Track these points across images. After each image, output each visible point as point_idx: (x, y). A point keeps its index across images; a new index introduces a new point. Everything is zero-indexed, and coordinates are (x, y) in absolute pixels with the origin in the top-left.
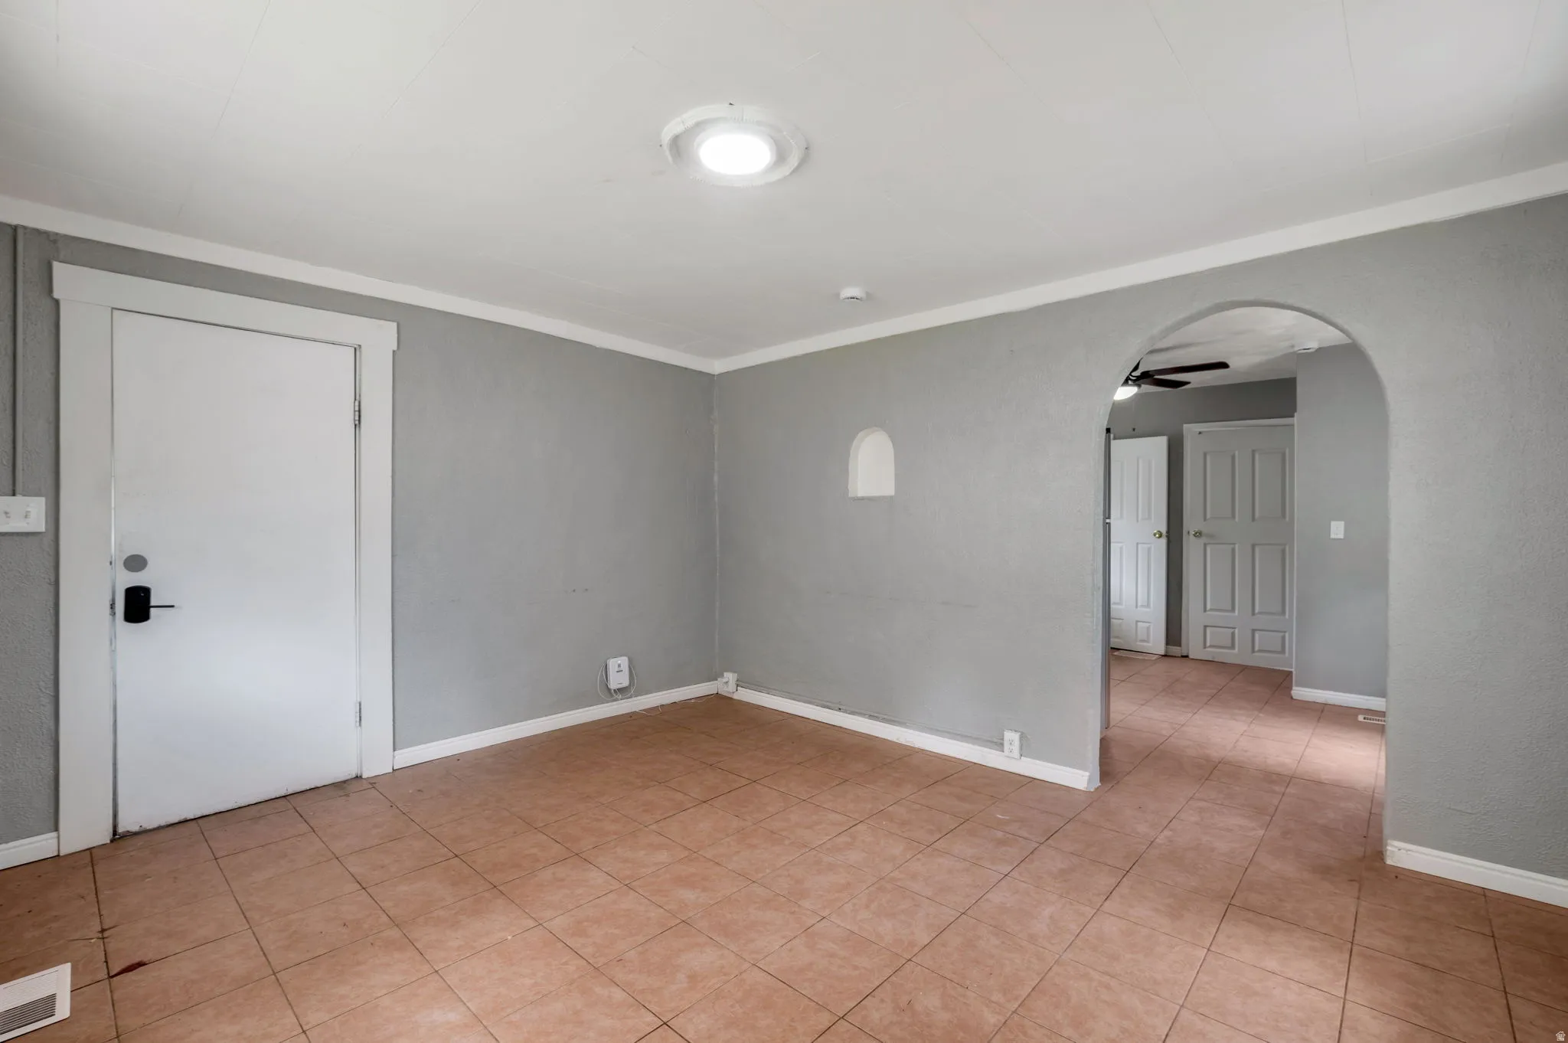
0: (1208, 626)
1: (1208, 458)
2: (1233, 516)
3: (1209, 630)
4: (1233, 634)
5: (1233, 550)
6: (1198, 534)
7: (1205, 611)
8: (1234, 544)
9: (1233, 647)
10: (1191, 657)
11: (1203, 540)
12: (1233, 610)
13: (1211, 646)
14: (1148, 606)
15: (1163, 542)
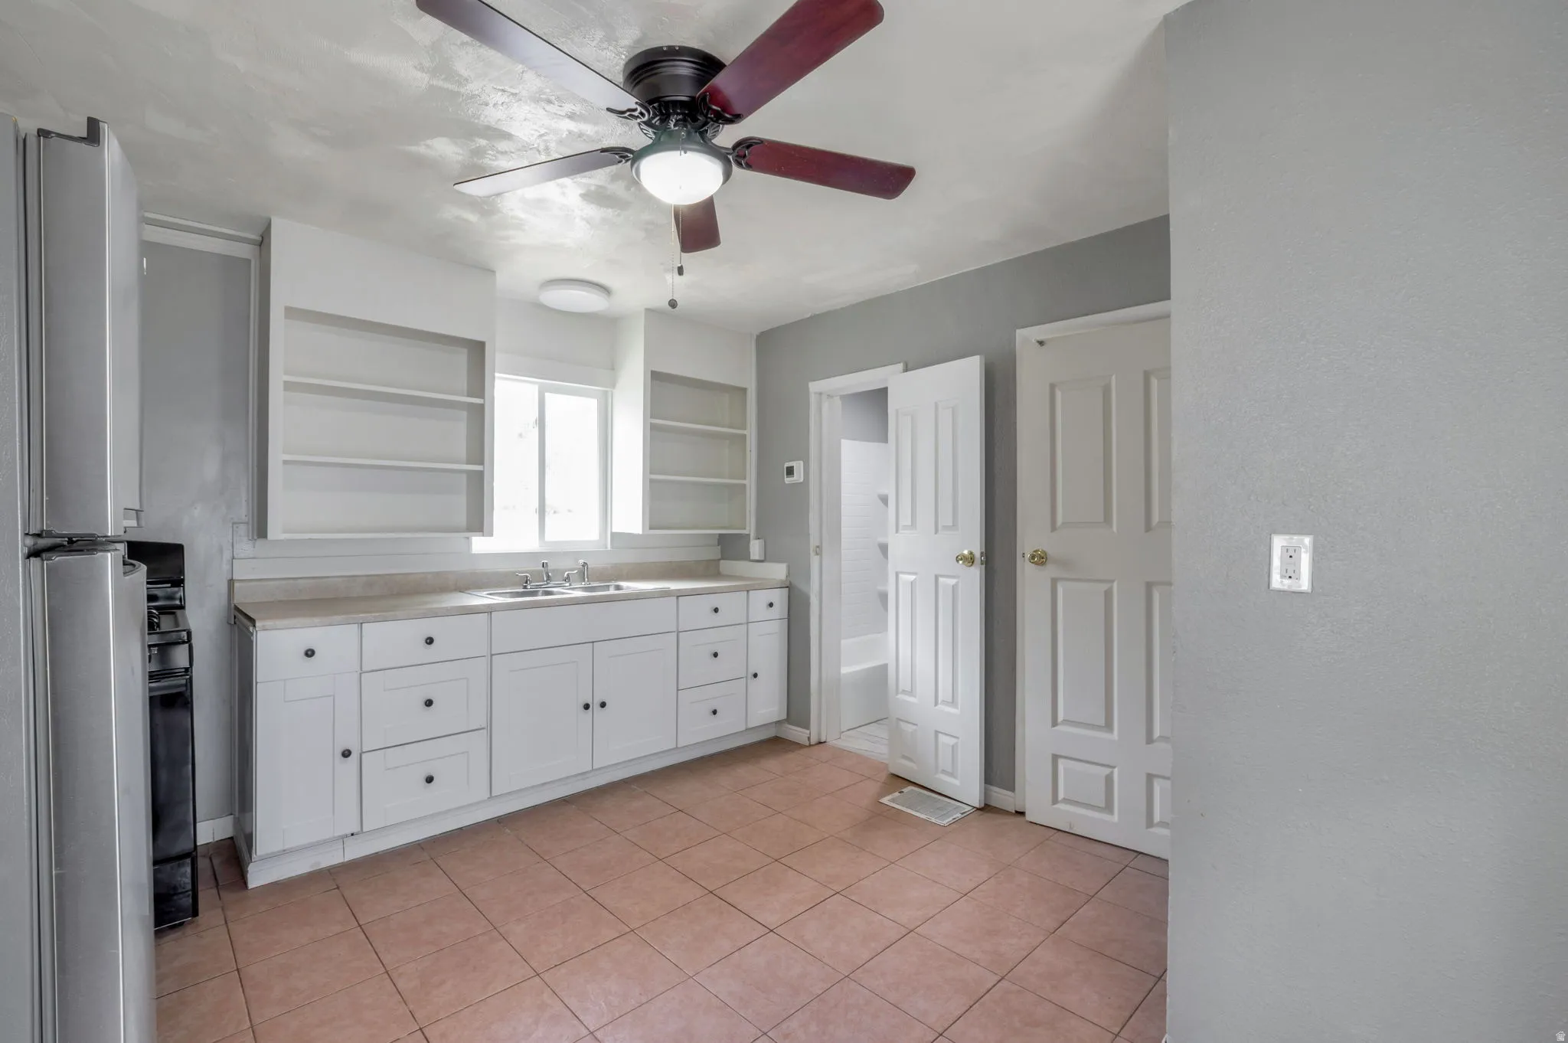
0: (1061, 757)
1: (1059, 394)
2: (1107, 519)
3: (1062, 764)
4: (1109, 780)
5: (1108, 595)
6: (1040, 559)
7: (1055, 723)
8: (1112, 581)
9: (1108, 807)
10: (1029, 817)
11: (1050, 571)
12: (1108, 726)
13: (1066, 801)
14: (953, 703)
15: (974, 576)
